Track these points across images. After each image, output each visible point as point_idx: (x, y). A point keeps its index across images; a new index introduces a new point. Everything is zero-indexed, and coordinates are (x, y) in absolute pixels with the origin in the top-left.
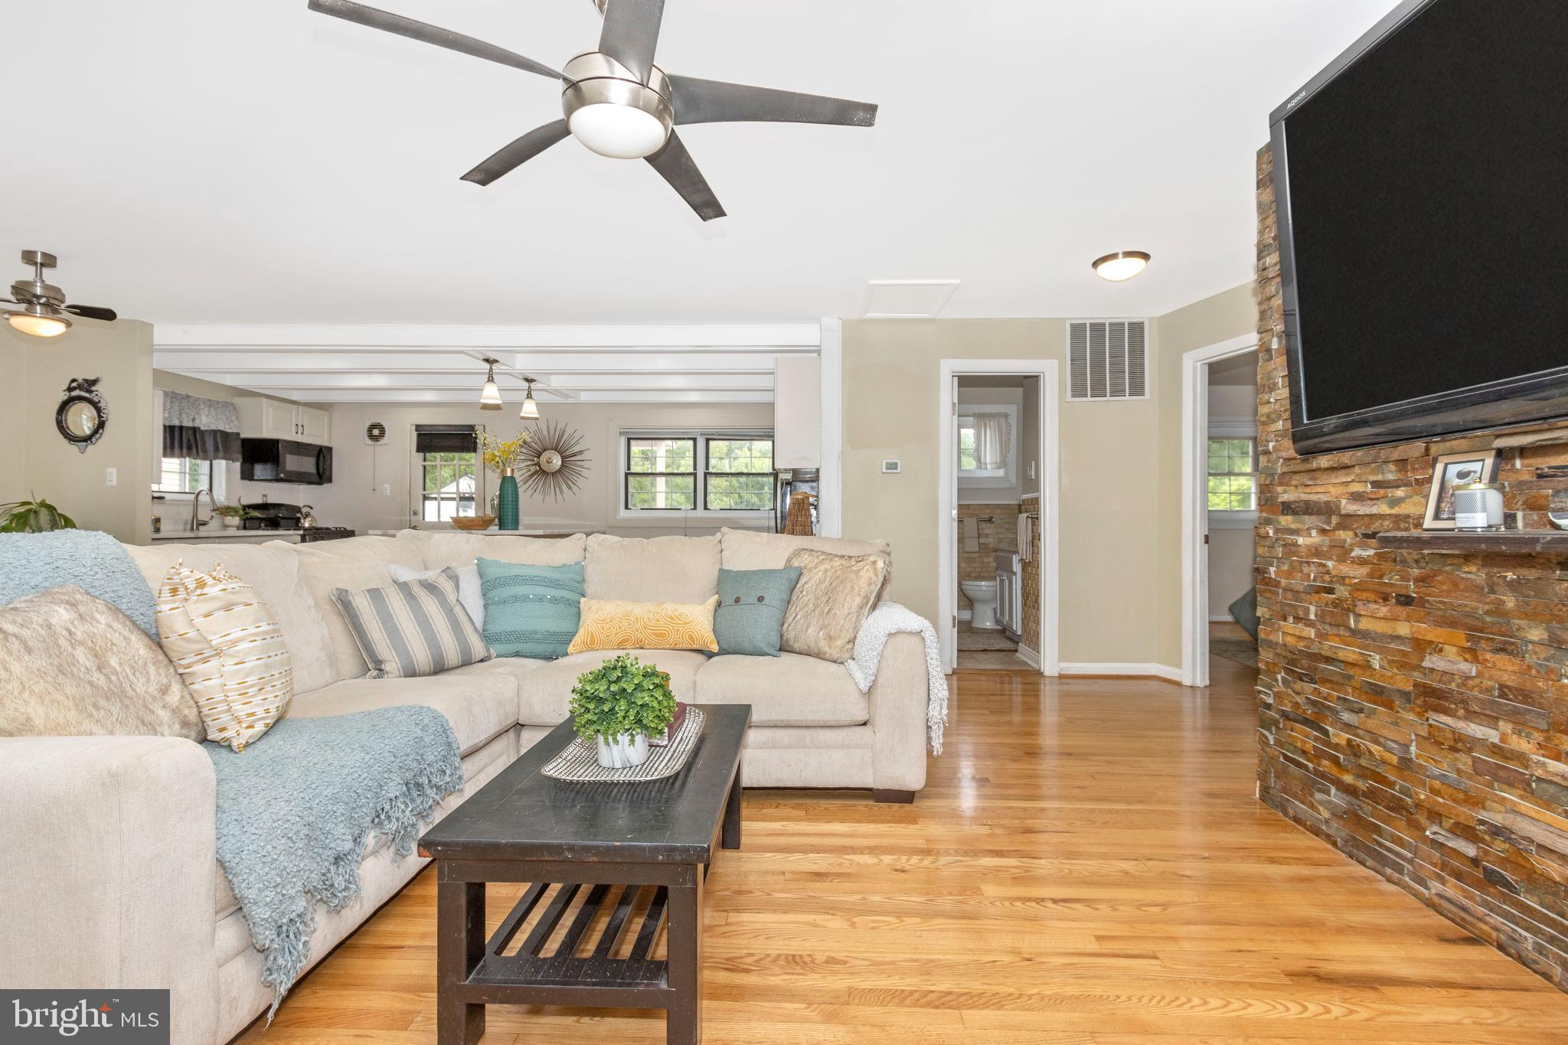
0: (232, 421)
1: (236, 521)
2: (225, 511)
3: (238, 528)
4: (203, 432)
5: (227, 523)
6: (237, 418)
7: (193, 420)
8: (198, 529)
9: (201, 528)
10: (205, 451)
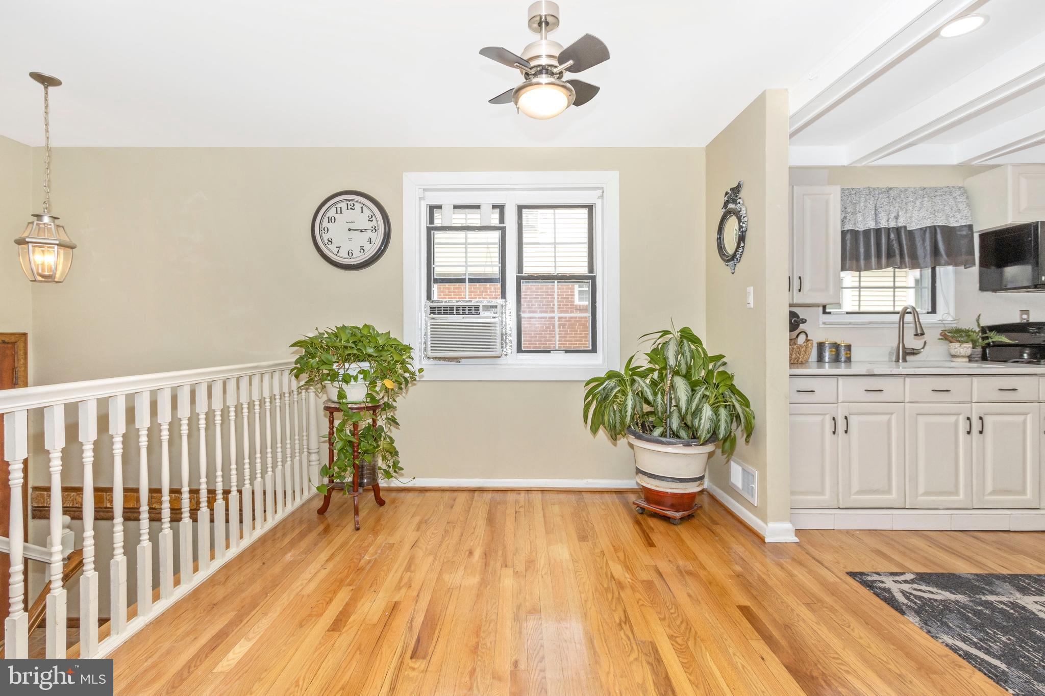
0: (959, 211)
1: (966, 349)
2: (952, 335)
3: (971, 359)
4: (911, 234)
5: (953, 352)
6: (968, 205)
7: (897, 218)
8: (905, 360)
9: (908, 358)
10: (914, 257)
